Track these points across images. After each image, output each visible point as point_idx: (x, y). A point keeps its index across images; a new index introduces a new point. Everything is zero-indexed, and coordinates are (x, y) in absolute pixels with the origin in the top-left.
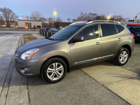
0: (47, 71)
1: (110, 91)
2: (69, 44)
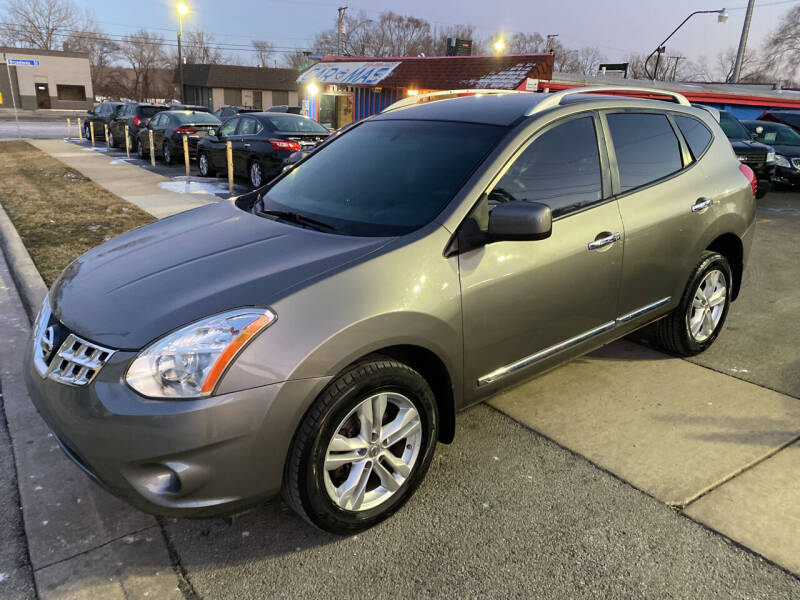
0: (329, 459)
1: (748, 551)
2: (454, 259)
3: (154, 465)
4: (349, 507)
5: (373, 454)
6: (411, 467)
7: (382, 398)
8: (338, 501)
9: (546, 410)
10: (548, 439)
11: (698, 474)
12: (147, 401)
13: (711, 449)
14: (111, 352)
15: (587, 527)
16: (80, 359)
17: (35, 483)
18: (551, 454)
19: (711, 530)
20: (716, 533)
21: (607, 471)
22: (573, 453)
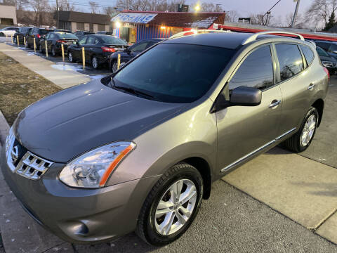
0: (157, 213)
2: (214, 114)
3: (75, 221)
4: (165, 234)
5: (175, 208)
6: (191, 212)
7: (181, 182)
8: (160, 231)
9: (243, 180)
10: (247, 194)
11: (318, 212)
12: (71, 189)
13: (320, 199)
14: (51, 163)
15: (274, 241)
16: (34, 165)
17: (6, 218)
18: (250, 202)
19: (330, 241)
20: (333, 243)
21: (277, 211)
22: (260, 202)
